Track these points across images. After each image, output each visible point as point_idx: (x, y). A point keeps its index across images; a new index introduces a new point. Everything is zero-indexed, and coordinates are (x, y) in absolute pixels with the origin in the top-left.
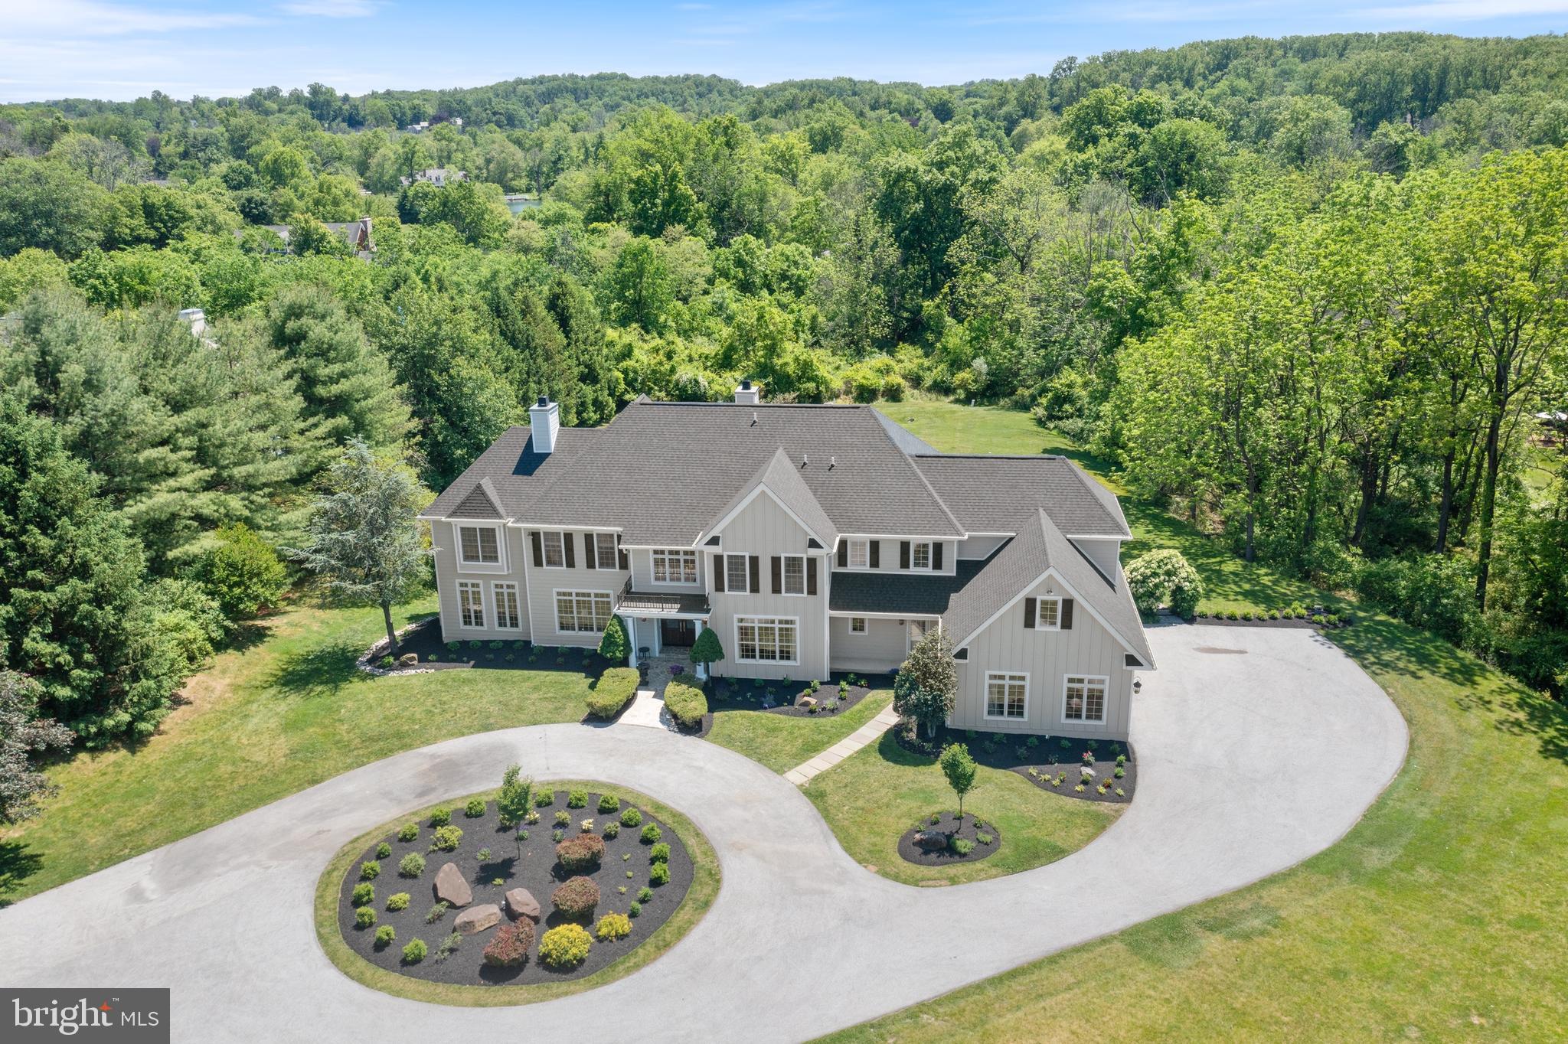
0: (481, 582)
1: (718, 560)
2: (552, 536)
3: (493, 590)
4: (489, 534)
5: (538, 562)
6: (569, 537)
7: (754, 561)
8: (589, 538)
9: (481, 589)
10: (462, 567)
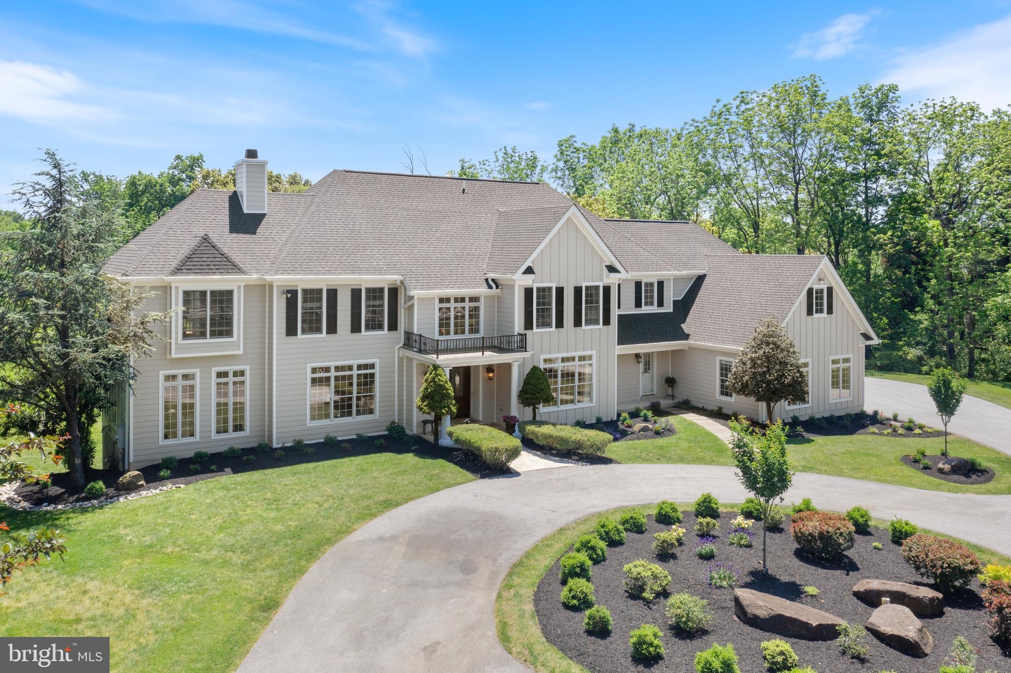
0: (197, 371)
1: (528, 292)
2: (312, 295)
3: (214, 380)
4: (223, 299)
5: (291, 331)
6: (333, 294)
7: (560, 291)
8: (356, 294)
9: (197, 383)
10: (180, 348)
